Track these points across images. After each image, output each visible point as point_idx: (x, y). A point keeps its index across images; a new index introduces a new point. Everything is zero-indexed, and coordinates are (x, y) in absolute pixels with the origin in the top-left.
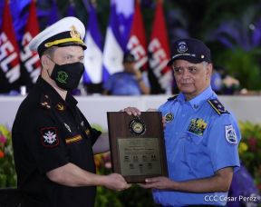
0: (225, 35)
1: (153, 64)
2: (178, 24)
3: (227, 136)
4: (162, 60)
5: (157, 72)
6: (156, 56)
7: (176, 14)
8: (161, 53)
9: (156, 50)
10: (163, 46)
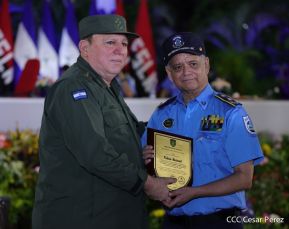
0: (215, 34)
1: (136, 65)
2: (163, 22)
3: (247, 127)
4: (146, 60)
5: (140, 74)
6: (139, 56)
7: (162, 11)
8: (145, 53)
9: (139, 49)
10: (147, 45)
